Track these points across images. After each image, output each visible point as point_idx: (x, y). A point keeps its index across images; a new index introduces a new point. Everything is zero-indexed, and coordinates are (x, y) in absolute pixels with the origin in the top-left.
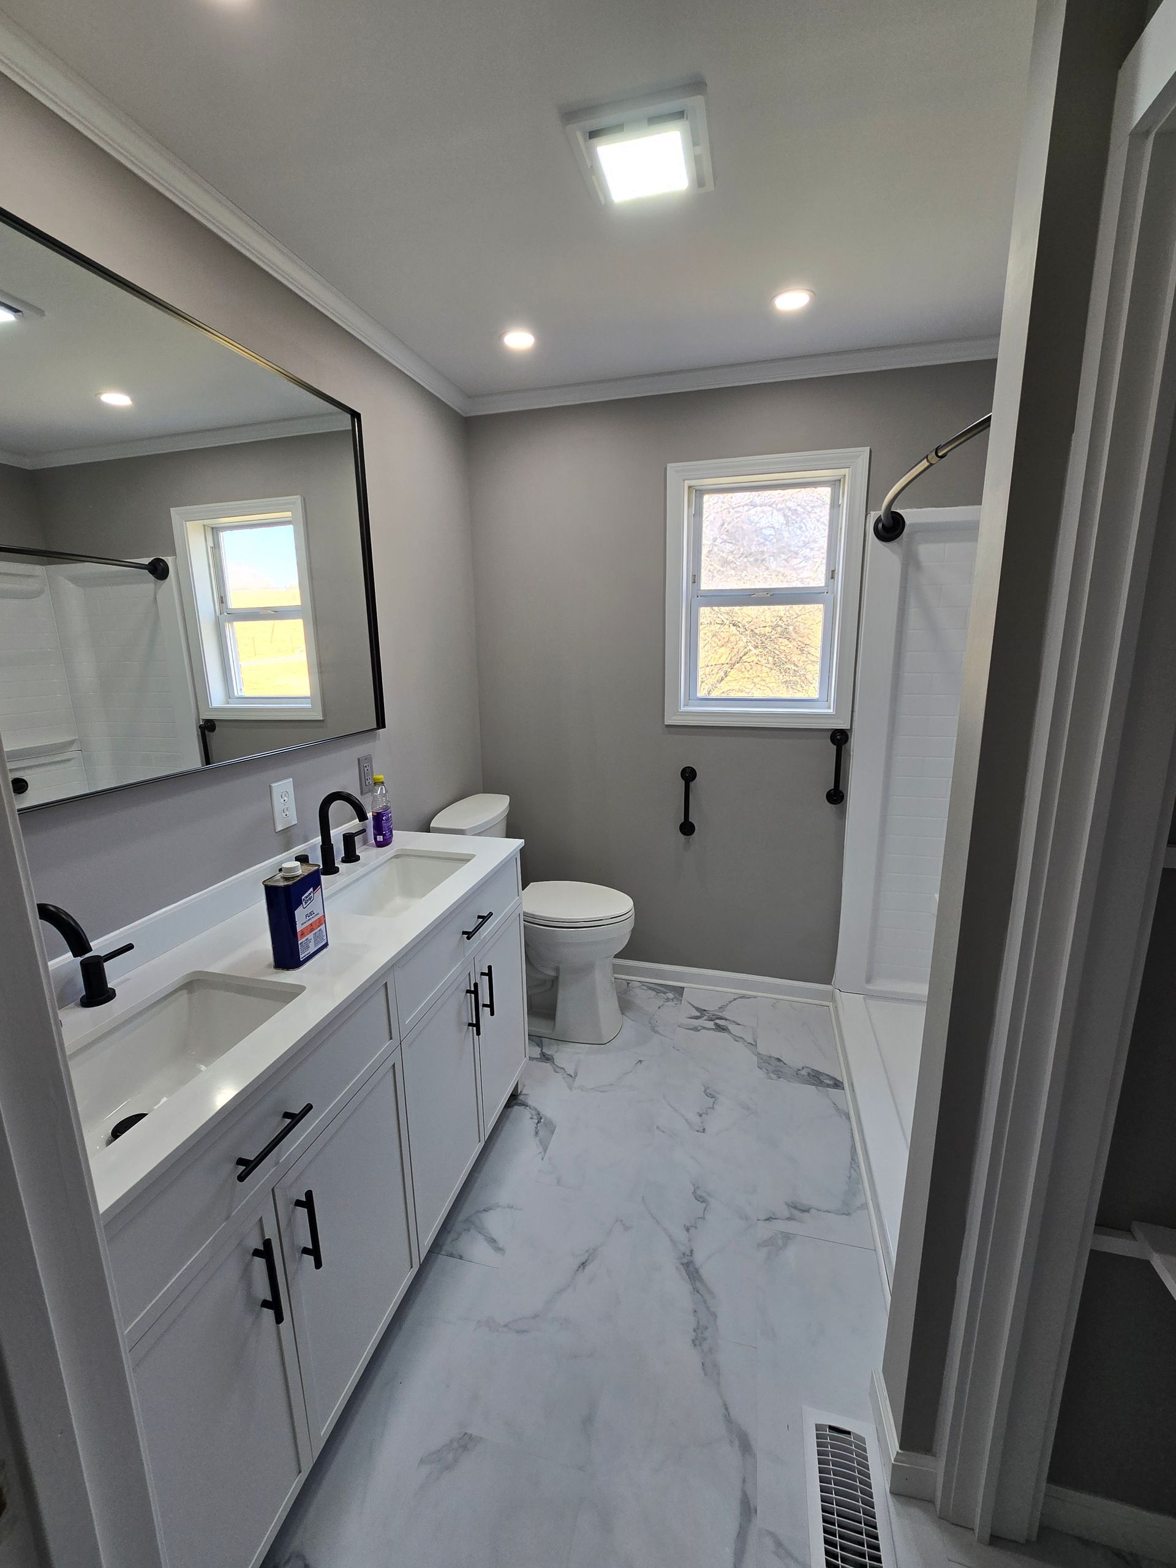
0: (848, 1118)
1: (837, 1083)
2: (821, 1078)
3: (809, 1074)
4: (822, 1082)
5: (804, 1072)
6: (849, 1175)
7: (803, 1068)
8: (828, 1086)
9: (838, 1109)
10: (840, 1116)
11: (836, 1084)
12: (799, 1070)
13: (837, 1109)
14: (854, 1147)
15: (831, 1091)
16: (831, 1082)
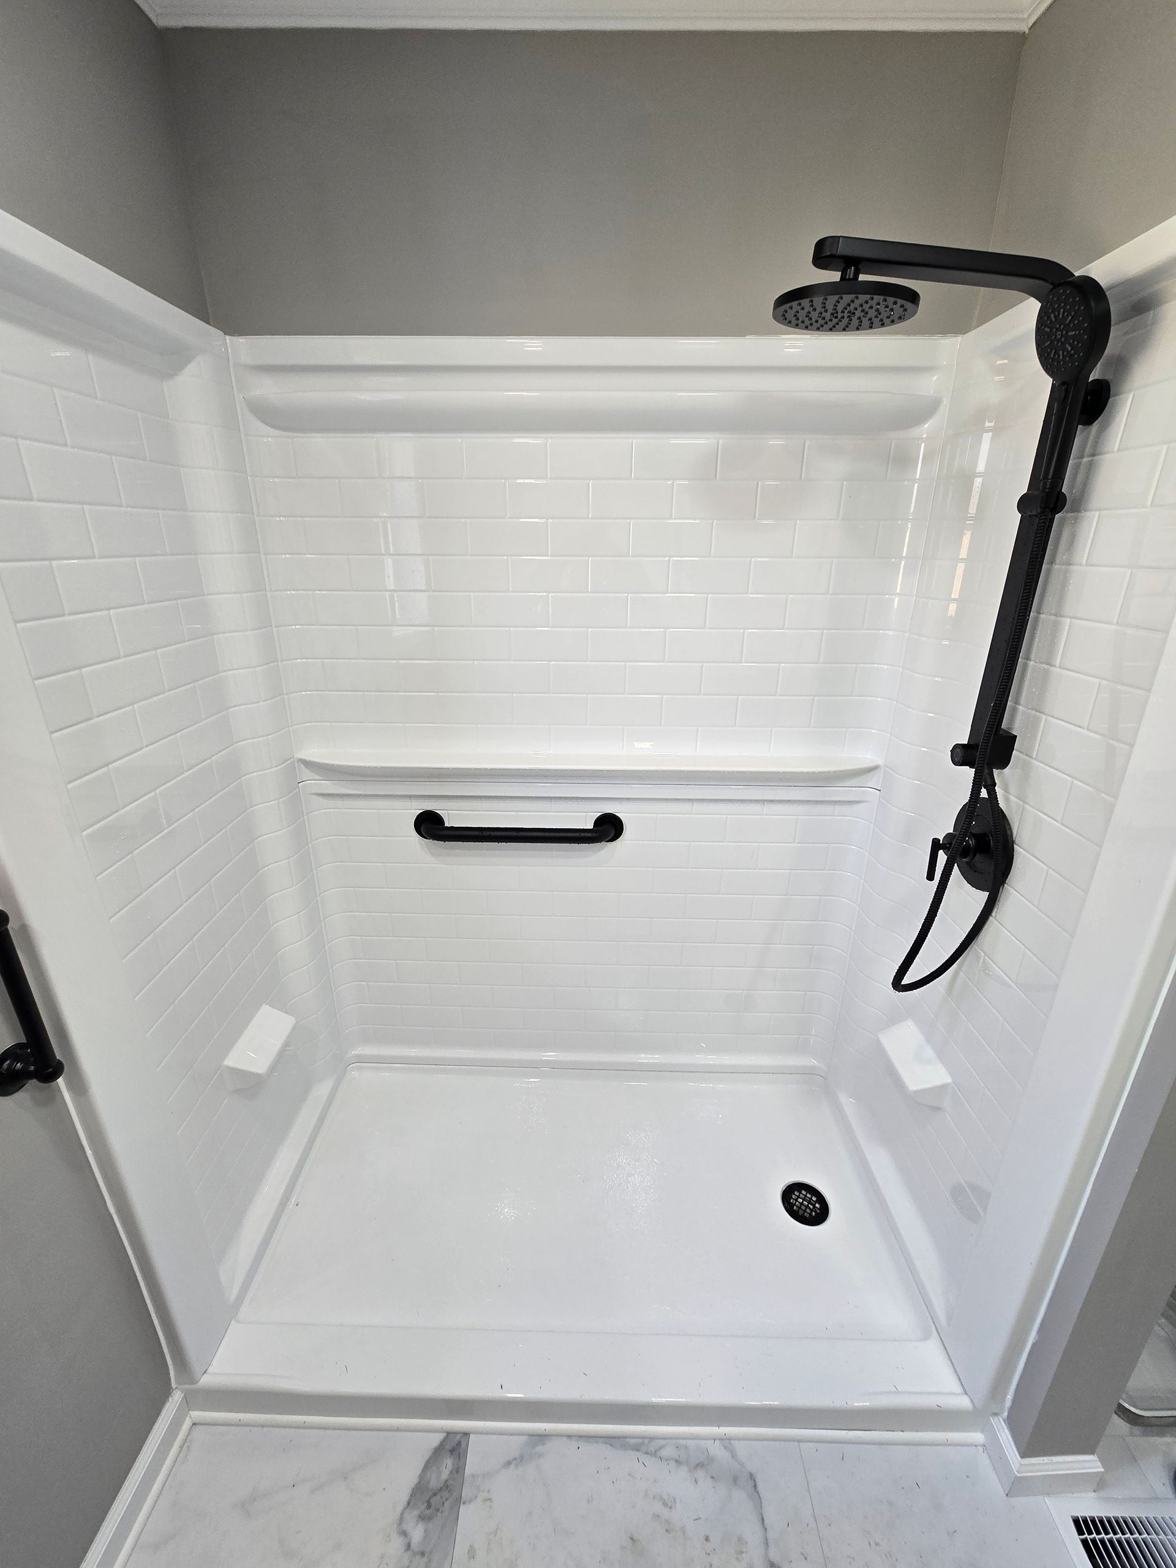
0: (541, 1438)
1: (448, 1447)
2: (434, 1483)
3: (422, 1518)
4: (446, 1486)
5: (417, 1533)
6: (673, 1464)
7: (404, 1534)
8: (459, 1470)
9: (522, 1458)
10: (540, 1455)
11: (452, 1451)
12: (408, 1547)
13: (519, 1460)
14: (610, 1440)
15: (473, 1463)
16: (448, 1463)
